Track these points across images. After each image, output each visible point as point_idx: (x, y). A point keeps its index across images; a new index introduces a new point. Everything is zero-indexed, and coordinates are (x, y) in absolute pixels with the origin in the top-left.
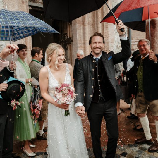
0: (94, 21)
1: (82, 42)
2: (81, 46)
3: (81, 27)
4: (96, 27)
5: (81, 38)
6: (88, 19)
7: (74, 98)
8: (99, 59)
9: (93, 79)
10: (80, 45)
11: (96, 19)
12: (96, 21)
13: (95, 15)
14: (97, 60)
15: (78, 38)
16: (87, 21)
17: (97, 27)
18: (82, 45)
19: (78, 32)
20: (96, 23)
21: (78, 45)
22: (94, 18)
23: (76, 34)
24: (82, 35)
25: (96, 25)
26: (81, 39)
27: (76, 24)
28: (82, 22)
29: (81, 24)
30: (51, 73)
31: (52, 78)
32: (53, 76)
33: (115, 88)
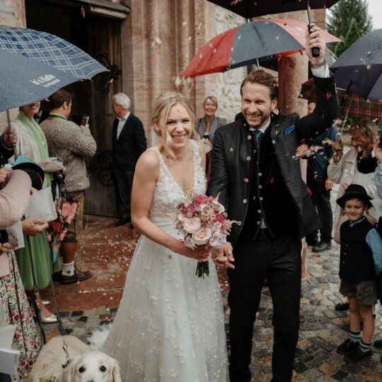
0: (172, 31)
1: (145, 78)
2: (142, 87)
3: (144, 43)
4: (177, 46)
5: (142, 67)
6: (160, 25)
7: (226, 232)
8: (262, 133)
9: (247, 180)
10: (140, 83)
11: (176, 26)
12: (177, 31)
13: (176, 19)
14: (257, 136)
15: (134, 67)
16: (157, 31)
17: (180, 46)
18: (145, 85)
19: (135, 53)
20: (177, 35)
21: (135, 84)
22: (174, 25)
23: (131, 58)
24: (145, 61)
25: (177, 41)
26: (142, 71)
27: (131, 35)
28: (144, 32)
29: (143, 36)
30: (165, 166)
31: (167, 178)
32: (170, 174)
33: (300, 205)
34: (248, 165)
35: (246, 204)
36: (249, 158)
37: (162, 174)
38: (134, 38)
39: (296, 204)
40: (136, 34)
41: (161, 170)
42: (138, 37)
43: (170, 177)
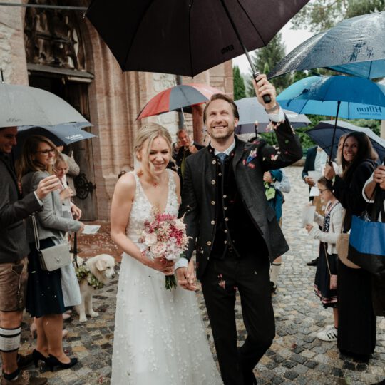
0: (124, 89)
1: (106, 122)
2: (105, 129)
3: (104, 99)
4: (127, 99)
5: (103, 115)
6: (115, 86)
8: (227, 156)
9: (213, 203)
10: (103, 127)
11: (127, 86)
12: (127, 89)
13: (126, 81)
14: (222, 158)
15: (99, 115)
16: (113, 90)
17: (130, 100)
18: (107, 127)
19: (99, 106)
20: (127, 92)
21: (100, 127)
22: (125, 84)
23: (96, 110)
24: (106, 111)
25: (127, 96)
26: (104, 118)
27: (95, 94)
28: (104, 91)
29: (104, 94)
30: (141, 188)
31: (141, 199)
32: (144, 195)
33: (263, 229)
34: (214, 189)
35: (214, 225)
36: (213, 182)
37: (137, 195)
38: (97, 95)
39: (258, 227)
40: (99, 93)
41: (137, 191)
42: (101, 95)
43: (144, 198)
